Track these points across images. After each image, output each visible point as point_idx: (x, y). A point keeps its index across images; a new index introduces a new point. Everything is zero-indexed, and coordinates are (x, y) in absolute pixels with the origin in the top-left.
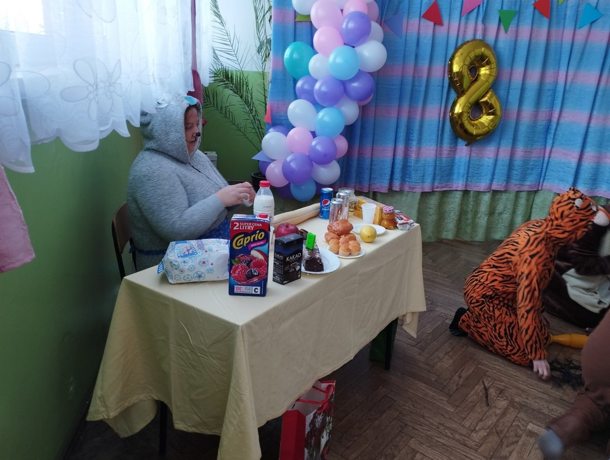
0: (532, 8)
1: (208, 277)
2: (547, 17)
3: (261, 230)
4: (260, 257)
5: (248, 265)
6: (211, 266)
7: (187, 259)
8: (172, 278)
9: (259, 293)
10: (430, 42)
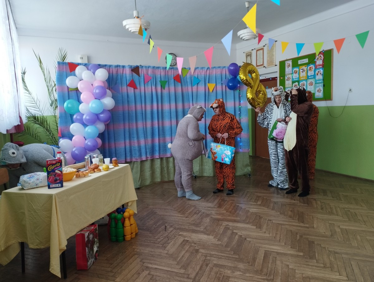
0: (173, 80)
1: (40, 185)
2: (180, 83)
3: (58, 163)
4: (59, 172)
5: (55, 176)
6: (41, 180)
7: (31, 179)
8: (25, 187)
9: (60, 186)
10: (134, 95)
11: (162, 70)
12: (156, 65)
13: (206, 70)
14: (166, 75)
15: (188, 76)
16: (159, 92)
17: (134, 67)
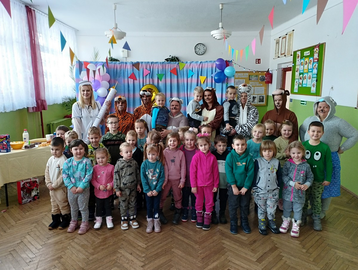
0: (169, 73)
2: (176, 75)
3: (5, 138)
5: (3, 145)
10: (133, 86)
14: (163, 68)
15: (185, 69)
16: (156, 83)
17: (135, 63)
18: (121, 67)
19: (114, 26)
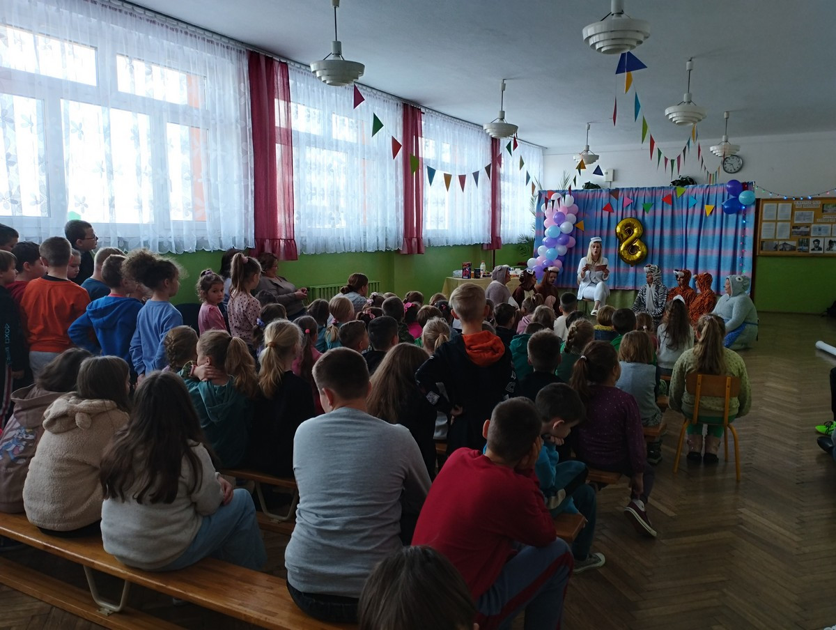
0: (662, 202)
2: (671, 204)
11: (647, 191)
12: (641, 186)
13: (705, 187)
14: (652, 195)
15: (685, 196)
16: (640, 216)
17: (613, 190)
18: (594, 196)
19: (585, 148)
